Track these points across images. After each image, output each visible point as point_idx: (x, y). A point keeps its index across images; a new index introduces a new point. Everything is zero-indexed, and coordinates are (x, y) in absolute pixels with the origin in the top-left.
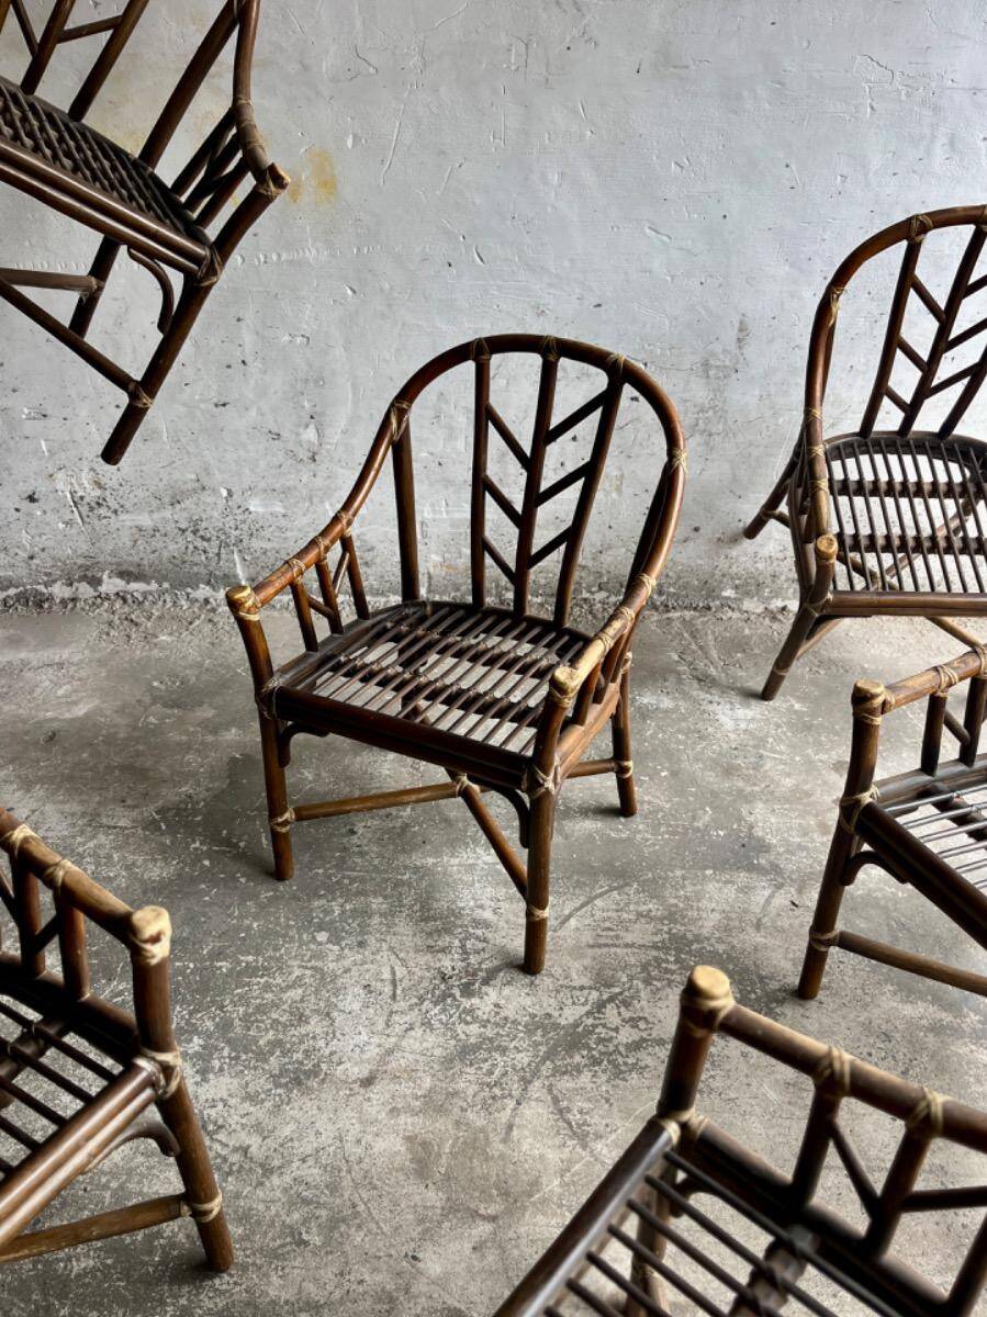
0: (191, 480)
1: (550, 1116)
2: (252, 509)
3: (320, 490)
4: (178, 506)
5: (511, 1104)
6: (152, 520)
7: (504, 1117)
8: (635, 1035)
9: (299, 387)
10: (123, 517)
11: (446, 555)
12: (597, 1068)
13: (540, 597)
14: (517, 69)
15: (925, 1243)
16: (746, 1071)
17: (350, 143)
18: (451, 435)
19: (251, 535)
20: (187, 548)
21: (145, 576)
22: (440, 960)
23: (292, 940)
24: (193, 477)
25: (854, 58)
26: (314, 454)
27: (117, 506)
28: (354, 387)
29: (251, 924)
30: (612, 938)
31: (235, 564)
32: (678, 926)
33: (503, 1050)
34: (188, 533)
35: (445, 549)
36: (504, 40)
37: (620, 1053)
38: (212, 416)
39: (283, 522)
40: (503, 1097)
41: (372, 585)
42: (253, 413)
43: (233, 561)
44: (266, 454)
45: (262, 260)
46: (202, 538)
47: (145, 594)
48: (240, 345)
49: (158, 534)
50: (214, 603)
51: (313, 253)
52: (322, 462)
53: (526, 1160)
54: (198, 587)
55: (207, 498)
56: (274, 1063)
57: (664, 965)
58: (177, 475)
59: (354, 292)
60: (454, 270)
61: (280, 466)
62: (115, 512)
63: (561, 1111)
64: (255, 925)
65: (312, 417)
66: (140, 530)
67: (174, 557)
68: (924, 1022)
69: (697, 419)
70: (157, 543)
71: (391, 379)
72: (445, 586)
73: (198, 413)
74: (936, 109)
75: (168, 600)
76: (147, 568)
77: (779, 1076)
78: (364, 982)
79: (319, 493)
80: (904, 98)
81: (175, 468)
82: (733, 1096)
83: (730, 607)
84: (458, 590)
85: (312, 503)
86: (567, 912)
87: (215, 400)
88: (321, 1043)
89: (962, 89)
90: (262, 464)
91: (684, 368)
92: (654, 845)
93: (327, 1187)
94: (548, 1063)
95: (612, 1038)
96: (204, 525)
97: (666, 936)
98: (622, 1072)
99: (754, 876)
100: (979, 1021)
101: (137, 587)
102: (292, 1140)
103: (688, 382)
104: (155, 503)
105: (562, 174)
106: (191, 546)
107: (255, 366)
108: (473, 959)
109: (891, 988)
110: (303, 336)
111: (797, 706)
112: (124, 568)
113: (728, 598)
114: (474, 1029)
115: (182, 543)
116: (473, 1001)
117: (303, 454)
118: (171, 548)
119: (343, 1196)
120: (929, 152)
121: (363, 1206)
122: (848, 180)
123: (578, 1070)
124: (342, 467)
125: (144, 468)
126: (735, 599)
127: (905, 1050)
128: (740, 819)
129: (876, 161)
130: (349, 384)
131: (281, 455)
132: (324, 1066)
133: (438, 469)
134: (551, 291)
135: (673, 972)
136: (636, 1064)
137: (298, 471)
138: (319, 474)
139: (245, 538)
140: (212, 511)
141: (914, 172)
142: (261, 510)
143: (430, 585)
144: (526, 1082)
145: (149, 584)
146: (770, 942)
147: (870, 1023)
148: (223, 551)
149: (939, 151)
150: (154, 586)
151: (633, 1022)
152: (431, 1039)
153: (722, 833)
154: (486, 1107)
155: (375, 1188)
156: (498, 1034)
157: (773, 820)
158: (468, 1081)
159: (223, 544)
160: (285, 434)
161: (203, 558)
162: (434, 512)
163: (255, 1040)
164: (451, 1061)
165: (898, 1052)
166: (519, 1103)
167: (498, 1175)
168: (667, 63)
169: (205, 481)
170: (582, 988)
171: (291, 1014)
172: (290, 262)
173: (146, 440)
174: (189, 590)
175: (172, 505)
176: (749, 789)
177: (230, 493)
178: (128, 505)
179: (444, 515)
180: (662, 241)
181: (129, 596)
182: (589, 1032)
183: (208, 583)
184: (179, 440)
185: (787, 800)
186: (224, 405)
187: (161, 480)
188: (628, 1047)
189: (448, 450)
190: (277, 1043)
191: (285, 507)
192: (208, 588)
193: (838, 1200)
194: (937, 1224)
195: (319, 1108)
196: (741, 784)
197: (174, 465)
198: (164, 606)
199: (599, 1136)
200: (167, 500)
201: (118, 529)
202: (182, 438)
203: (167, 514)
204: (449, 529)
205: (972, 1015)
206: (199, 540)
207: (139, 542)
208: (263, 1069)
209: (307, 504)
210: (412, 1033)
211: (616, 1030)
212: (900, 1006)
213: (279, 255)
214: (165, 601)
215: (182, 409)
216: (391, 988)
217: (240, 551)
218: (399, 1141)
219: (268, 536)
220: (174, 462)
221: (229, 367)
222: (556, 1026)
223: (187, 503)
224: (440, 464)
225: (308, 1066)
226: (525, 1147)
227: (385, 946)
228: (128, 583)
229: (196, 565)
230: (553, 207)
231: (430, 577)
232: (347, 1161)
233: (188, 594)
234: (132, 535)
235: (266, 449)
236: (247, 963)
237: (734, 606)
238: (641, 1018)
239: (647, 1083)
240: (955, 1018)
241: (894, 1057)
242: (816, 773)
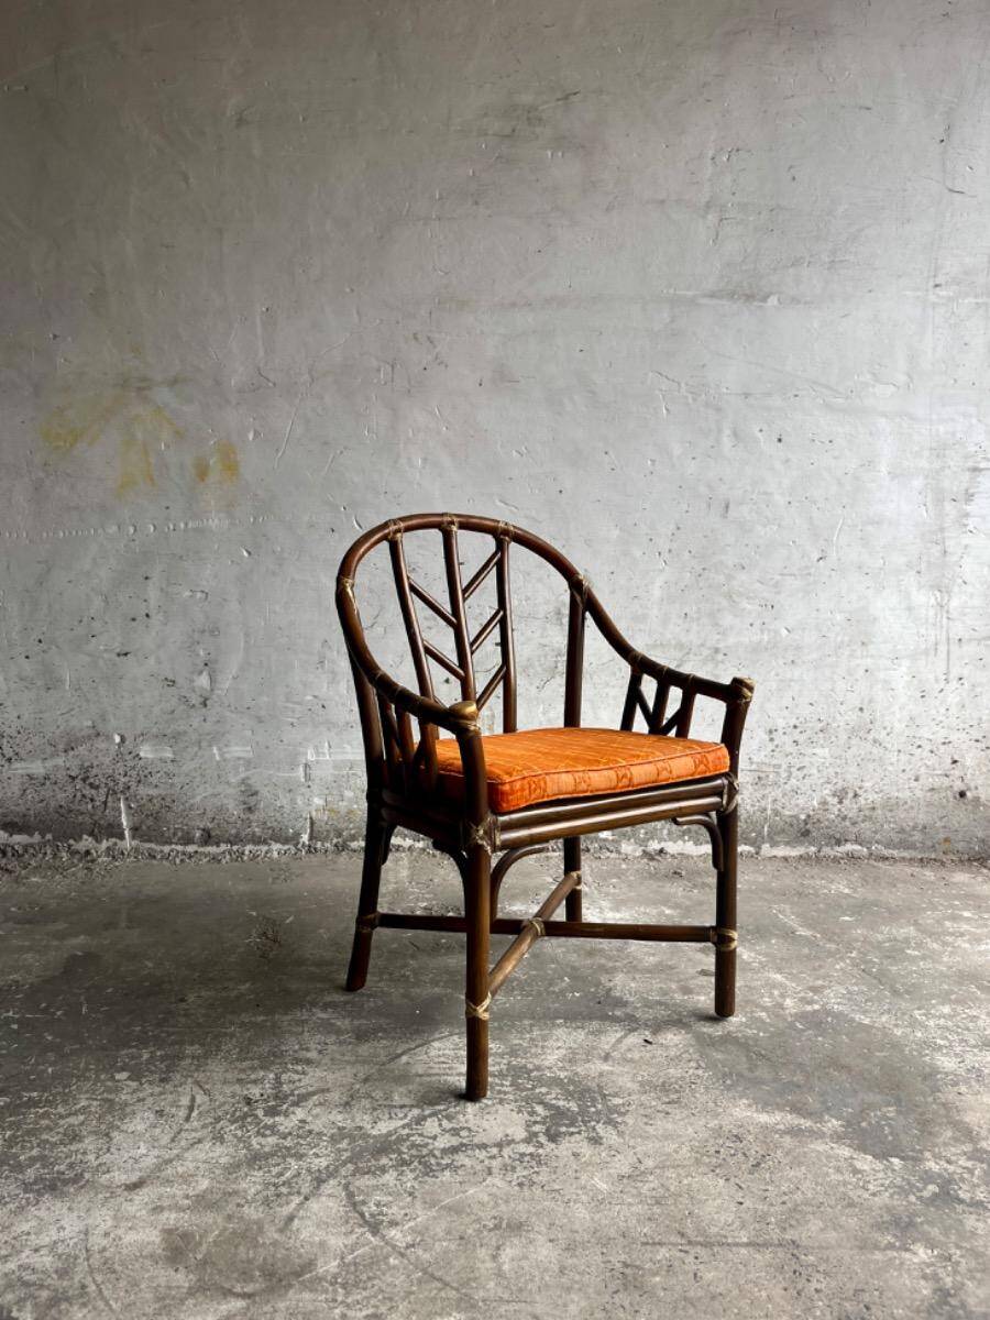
0: (88, 727)
1: (341, 1209)
2: (142, 754)
3: (208, 734)
4: (71, 753)
5: (297, 1200)
6: (45, 767)
7: (286, 1210)
8: (455, 1141)
9: (196, 636)
10: (16, 765)
11: (329, 799)
12: (405, 1168)
13: (422, 842)
14: (386, 383)
15: (770, 1306)
16: (575, 1167)
17: (251, 436)
18: (334, 680)
19: (139, 782)
20: (75, 796)
21: (29, 827)
22: (248, 1089)
23: (88, 1079)
24: (90, 723)
25: (646, 374)
26: (206, 699)
27: (11, 754)
28: (247, 635)
29: (47, 1069)
30: (445, 1069)
31: (120, 813)
32: (519, 1060)
33: (300, 1157)
34: (77, 781)
35: (327, 792)
36: (375, 363)
37: (434, 1156)
38: (114, 665)
39: (171, 767)
40: (290, 1194)
41: (254, 833)
42: (152, 661)
43: (119, 809)
44: (160, 701)
45: (172, 527)
46: (91, 785)
47: (26, 848)
48: (145, 601)
49: (48, 783)
50: (95, 854)
51: (215, 522)
52: (212, 706)
53: (302, 1246)
54: (81, 838)
55: (101, 744)
56: (30, 1174)
57: (498, 1088)
58: (74, 722)
59: (249, 553)
60: (336, 535)
61: (173, 712)
62: (10, 760)
63: (354, 1205)
64: (50, 1070)
65: (206, 665)
66: (31, 779)
67: (61, 806)
68: (782, 1127)
69: (556, 662)
70: (46, 792)
71: (280, 628)
72: (328, 831)
73: (101, 662)
74: (719, 410)
75: (49, 852)
76: (32, 819)
77: (612, 1171)
78: (158, 1109)
79: (208, 737)
80: (690, 401)
81: (72, 716)
82: (557, 1187)
83: (608, 849)
84: (340, 835)
85: (200, 748)
86: (399, 1052)
87: (118, 650)
88: (91, 1157)
89: (737, 394)
90: (156, 710)
91: (540, 616)
92: (505, 1003)
93: (56, 1272)
94: (349, 1165)
95: (427, 1144)
96: (94, 771)
97: (505, 1067)
98: (432, 1170)
99: (607, 1023)
100: (842, 1126)
101: (19, 839)
102: (29, 1234)
103: (544, 629)
104: (49, 750)
105: (425, 460)
106: (79, 794)
107: (156, 619)
108: (285, 1087)
109: (746, 1102)
110: (203, 592)
111: (668, 912)
112: (8, 819)
113: (605, 840)
114: (272, 1140)
115: (70, 789)
116: (277, 1119)
117: (195, 700)
118: (59, 796)
119: (73, 1279)
120: (718, 441)
121: (94, 1288)
122: (657, 463)
123: (383, 1170)
124: (232, 712)
125: (45, 716)
126: (613, 841)
127: (758, 1149)
128: (598, 984)
129: (677, 450)
130: (242, 634)
131: (174, 701)
132: (87, 1176)
133: (321, 711)
134: (421, 552)
135: (505, 1093)
136: (451, 1164)
137: (189, 717)
138: (209, 719)
139: (133, 784)
140: (102, 756)
141: (709, 457)
142: (150, 756)
143: (312, 830)
144: (319, 1181)
145: (31, 835)
146: (618, 1069)
147: (721, 1128)
148: (110, 799)
149: (727, 442)
150: (37, 838)
151: (455, 1132)
152: (219, 1150)
153: (577, 995)
154: (267, 1202)
155: (114, 1272)
156: (298, 1143)
157: (633, 985)
158: (252, 1182)
159: (112, 792)
160: (180, 681)
161: (90, 806)
162: (318, 754)
163: (16, 1156)
164: (238, 1166)
165: (749, 1150)
166: (306, 1199)
167: (265, 1259)
168: (502, 378)
169: (100, 727)
170: (402, 1107)
171: (65, 1135)
172: (196, 530)
173: (49, 689)
174: (71, 842)
175: (66, 751)
176: (611, 964)
177: (123, 739)
178: (23, 753)
179: (328, 757)
180: (511, 511)
181: (9, 849)
182: (401, 1140)
183: (91, 834)
184: (80, 688)
185: (650, 972)
186: (126, 654)
187: (58, 727)
188: (445, 1151)
189: (331, 693)
190: (42, 1158)
191: (174, 753)
192: (90, 839)
193: (668, 1271)
194: (786, 1290)
195: (69, 1209)
196: (603, 961)
197: (73, 713)
198: (44, 858)
199: (393, 1224)
200: (61, 747)
201: (9, 778)
202: (83, 687)
203: (60, 761)
204: (332, 771)
205: (833, 1120)
206: (88, 788)
207: (28, 792)
208: (16, 1179)
209: (196, 749)
210: (200, 1146)
211: (435, 1138)
212: (755, 1115)
213: (186, 524)
214: (46, 853)
215: (88, 659)
216: (187, 1112)
217: (127, 799)
218: (156, 1232)
219: (155, 782)
220: (72, 710)
221: (134, 620)
222: (366, 1136)
223: (82, 750)
224: (323, 707)
225: (70, 1174)
226: (304, 1235)
227: (190, 1080)
228: (11, 835)
229: (82, 813)
230: (418, 484)
231: (312, 823)
232: (87, 1251)
233: (70, 846)
234: (23, 783)
235: (161, 696)
236: (30, 1098)
237: (611, 848)
238: (464, 1128)
239: (459, 1179)
240: (816, 1123)
241: (744, 1154)
242: (681, 954)
